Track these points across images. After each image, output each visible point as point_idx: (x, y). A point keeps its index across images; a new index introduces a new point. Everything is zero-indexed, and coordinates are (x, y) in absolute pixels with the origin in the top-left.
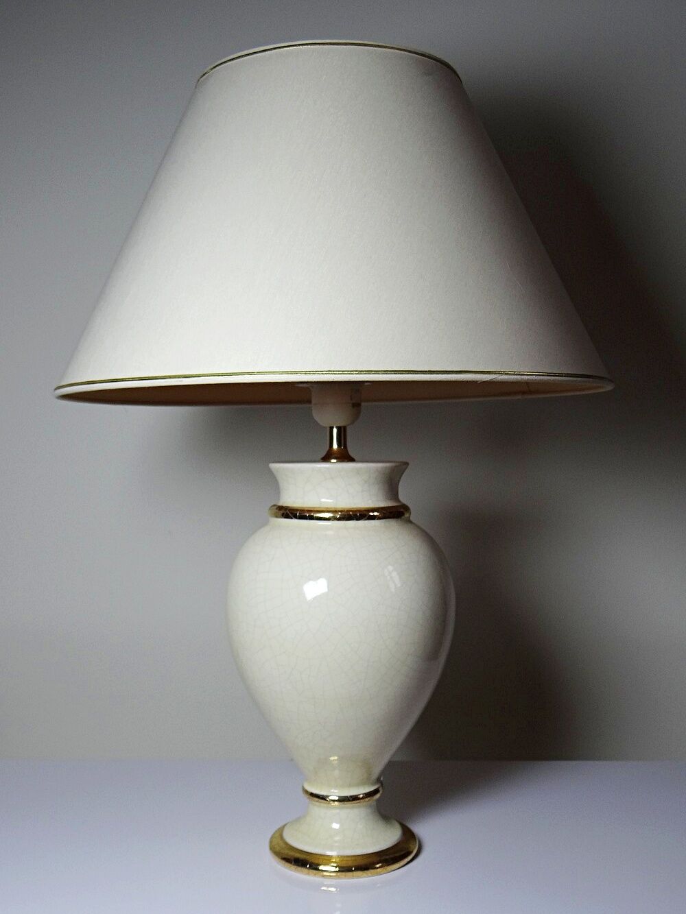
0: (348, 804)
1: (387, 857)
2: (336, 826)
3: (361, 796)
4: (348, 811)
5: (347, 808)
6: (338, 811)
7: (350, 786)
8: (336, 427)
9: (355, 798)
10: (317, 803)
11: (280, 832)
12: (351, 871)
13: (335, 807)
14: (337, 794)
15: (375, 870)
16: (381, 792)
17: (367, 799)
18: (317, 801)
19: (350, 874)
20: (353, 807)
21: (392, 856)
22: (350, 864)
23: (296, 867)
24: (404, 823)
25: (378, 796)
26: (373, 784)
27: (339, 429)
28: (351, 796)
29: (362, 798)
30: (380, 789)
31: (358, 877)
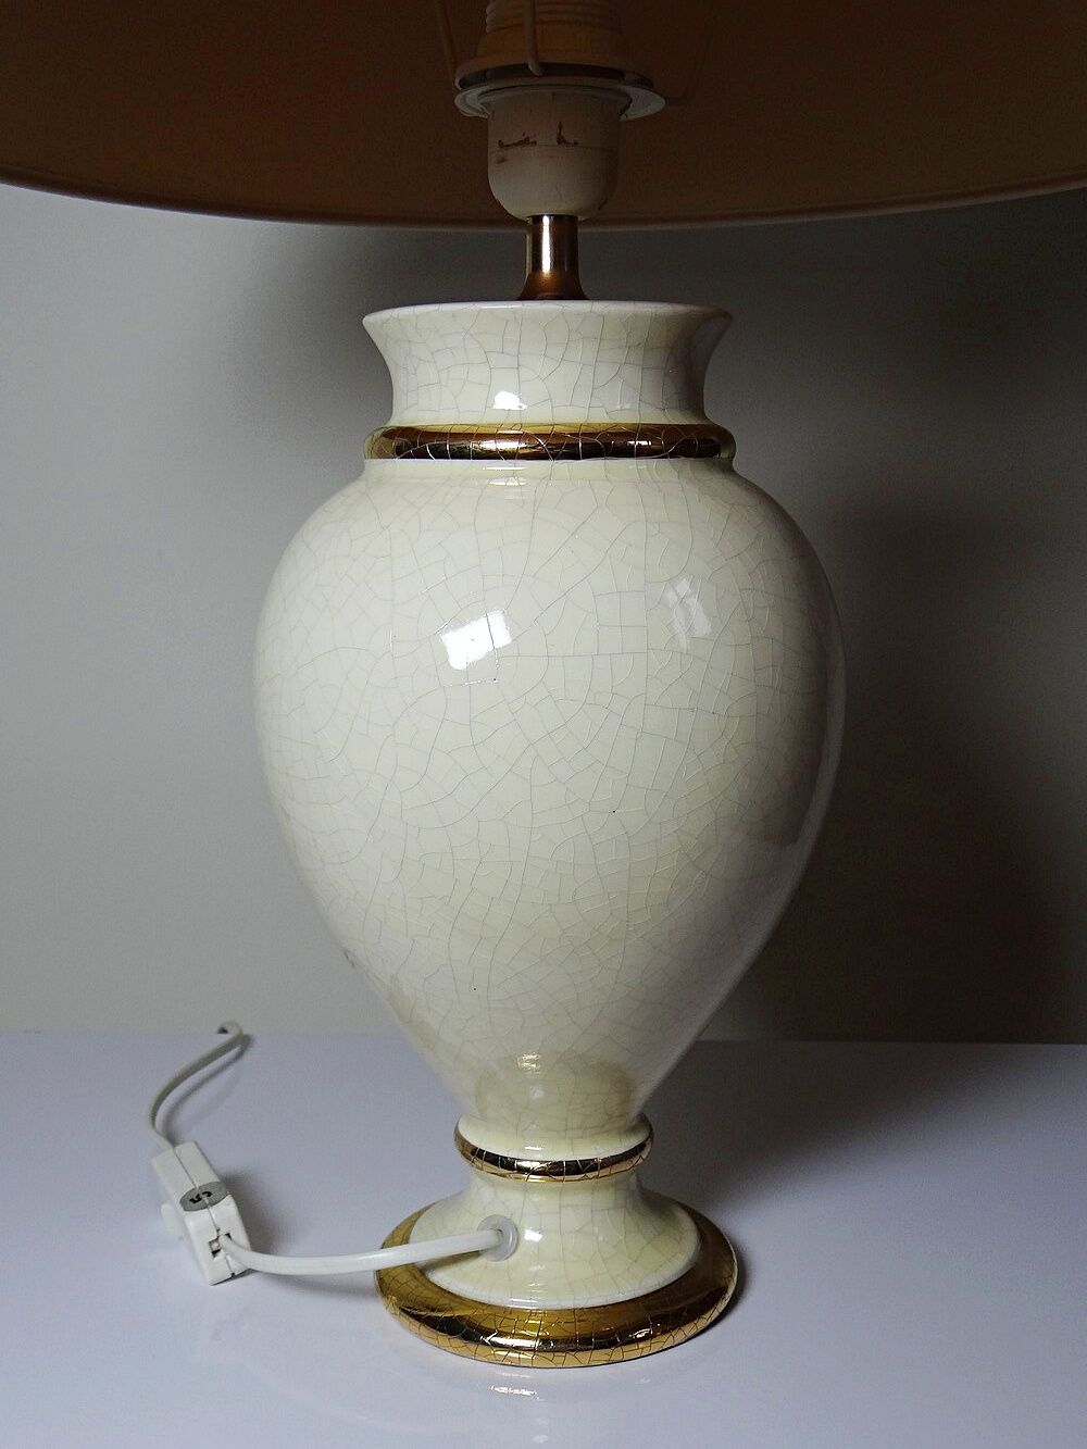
8: (549, 216)
27: (557, 220)
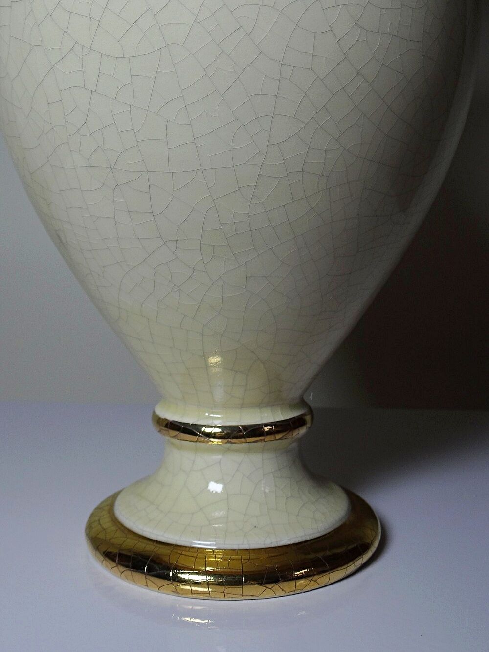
0: (239, 445)
1: (320, 555)
2: (216, 487)
3: (267, 429)
4: (238, 458)
5: (236, 451)
6: (218, 457)
7: (243, 406)
9: (253, 432)
10: (174, 441)
11: (109, 505)
12: (238, 583)
13: (214, 450)
14: (218, 423)
15: (293, 583)
16: (308, 425)
17: (278, 436)
18: (174, 437)
19: (237, 590)
20: (249, 451)
21: (328, 553)
22: (237, 567)
23: (122, 569)
24: (354, 491)
25: (303, 431)
26: (293, 406)
28: (245, 428)
29: (270, 433)
30: (308, 418)
31: (254, 597)
